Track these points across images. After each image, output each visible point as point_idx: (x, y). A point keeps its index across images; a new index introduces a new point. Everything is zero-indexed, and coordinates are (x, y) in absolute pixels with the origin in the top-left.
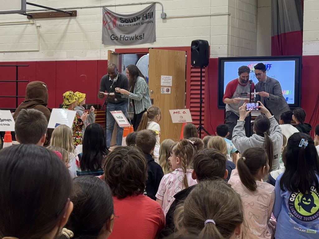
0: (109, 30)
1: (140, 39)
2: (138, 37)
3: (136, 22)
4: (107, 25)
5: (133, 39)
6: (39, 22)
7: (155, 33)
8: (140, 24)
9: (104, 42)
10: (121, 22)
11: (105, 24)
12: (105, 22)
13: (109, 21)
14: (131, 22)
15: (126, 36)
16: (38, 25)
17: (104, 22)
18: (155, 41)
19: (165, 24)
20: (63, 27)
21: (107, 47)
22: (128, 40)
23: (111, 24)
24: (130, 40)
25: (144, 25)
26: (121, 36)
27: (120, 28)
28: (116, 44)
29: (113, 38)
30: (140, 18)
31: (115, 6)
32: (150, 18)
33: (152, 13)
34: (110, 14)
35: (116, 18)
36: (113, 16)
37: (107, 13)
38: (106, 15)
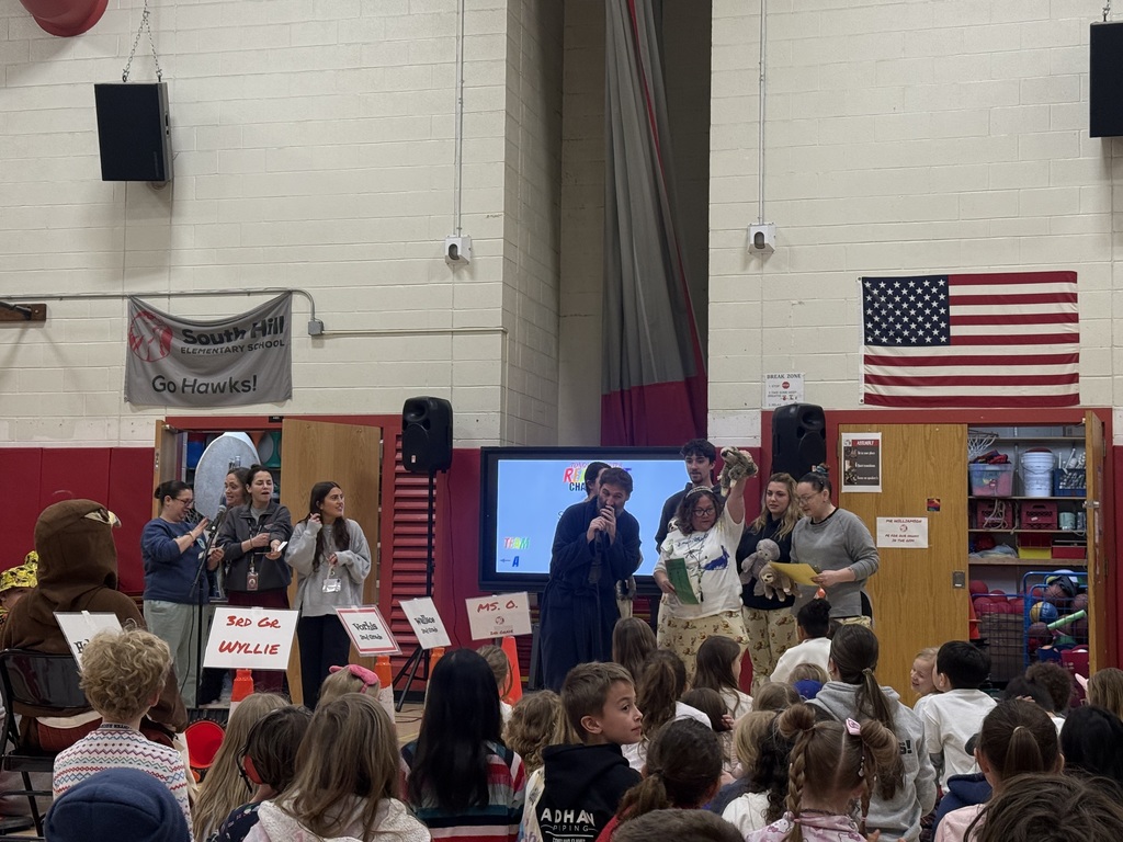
0: (147, 364)
1: (243, 391)
2: (240, 383)
3: (233, 343)
4: (141, 348)
5: (222, 391)
7: (289, 376)
8: (246, 348)
9: (132, 395)
10: (186, 341)
11: (137, 346)
12: (137, 340)
13: (148, 337)
14: (215, 343)
15: (201, 380)
17: (132, 339)
18: (290, 397)
19: (320, 350)
20: (1, 352)
21: (139, 410)
22: (206, 391)
23: (155, 348)
24: (214, 392)
25: (258, 352)
26: (185, 380)
27: (183, 359)
28: (167, 404)
29: (161, 387)
30: (244, 332)
31: (169, 296)
32: (276, 332)
33: (282, 319)
34: (152, 317)
35: (169, 330)
36: (160, 324)
37: (142, 313)
38: (138, 320)
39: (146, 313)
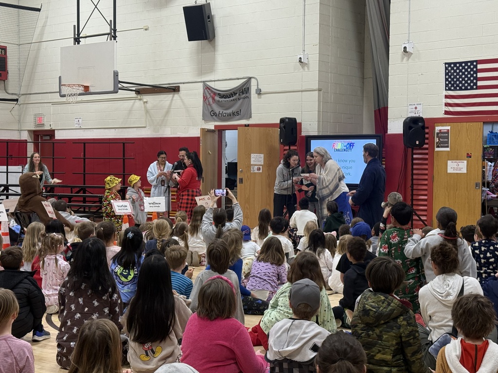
0: (208, 106)
1: (237, 115)
2: (235, 113)
3: (233, 98)
4: (207, 100)
5: (230, 115)
6: (146, 98)
7: (251, 109)
8: (237, 99)
9: (205, 118)
10: (220, 98)
12: (206, 97)
14: (228, 98)
15: (224, 112)
16: (145, 100)
17: (204, 97)
18: (251, 117)
19: (260, 99)
20: (168, 103)
21: (207, 123)
22: (225, 116)
23: (211, 100)
24: (228, 116)
25: (241, 100)
26: (219, 112)
27: (218, 102)
28: (215, 121)
29: (213, 115)
30: (237, 93)
31: (215, 81)
32: (246, 93)
33: (248, 88)
34: (209, 89)
35: (215, 94)
36: (212, 91)
37: (207, 88)
38: (206, 90)
39: (208, 88)
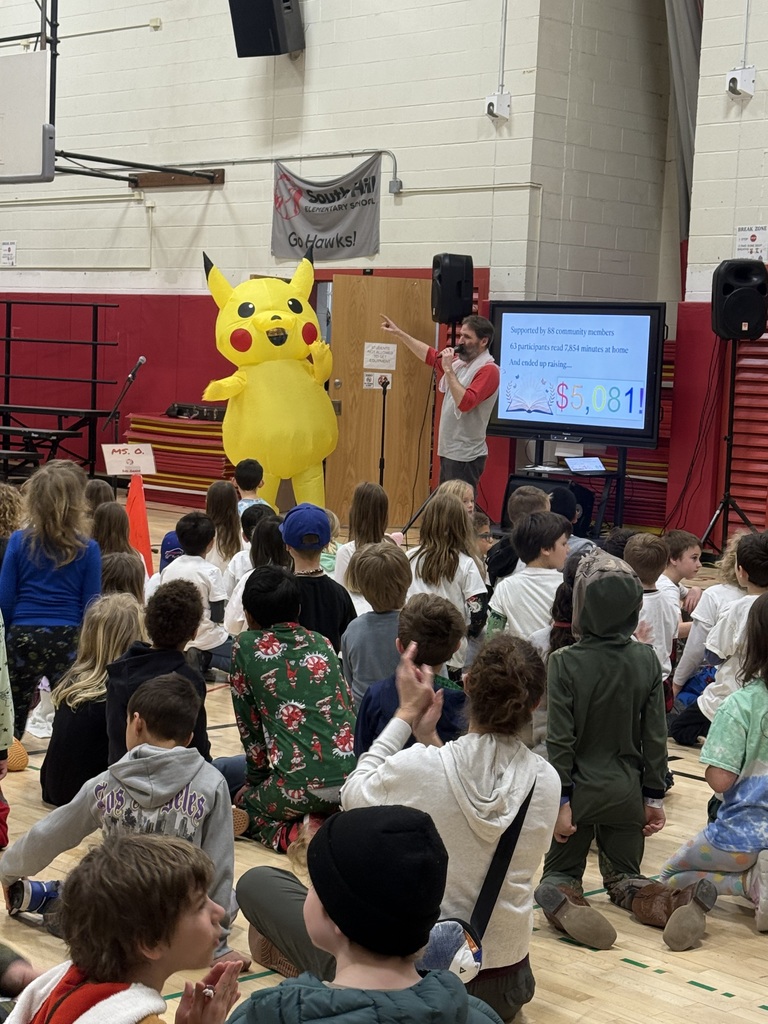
0: (285, 221)
1: (348, 246)
2: (344, 239)
3: (341, 202)
4: (282, 206)
5: (332, 246)
6: (153, 197)
7: (378, 232)
10: (311, 201)
11: (280, 206)
12: (280, 200)
13: (286, 197)
14: (330, 202)
15: (320, 236)
16: (149, 204)
17: (276, 199)
18: (376, 251)
19: (399, 207)
20: (197, 212)
21: (281, 263)
22: (321, 246)
23: (290, 206)
24: (326, 247)
25: (357, 208)
26: (309, 236)
27: (306, 216)
29: (294, 242)
30: (348, 191)
31: (301, 159)
32: (369, 191)
33: (374, 179)
34: (288, 180)
35: (300, 191)
36: (294, 185)
37: (283, 176)
38: (280, 182)
39: (286, 176)
